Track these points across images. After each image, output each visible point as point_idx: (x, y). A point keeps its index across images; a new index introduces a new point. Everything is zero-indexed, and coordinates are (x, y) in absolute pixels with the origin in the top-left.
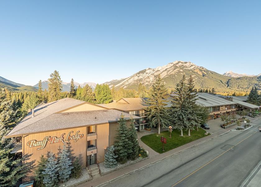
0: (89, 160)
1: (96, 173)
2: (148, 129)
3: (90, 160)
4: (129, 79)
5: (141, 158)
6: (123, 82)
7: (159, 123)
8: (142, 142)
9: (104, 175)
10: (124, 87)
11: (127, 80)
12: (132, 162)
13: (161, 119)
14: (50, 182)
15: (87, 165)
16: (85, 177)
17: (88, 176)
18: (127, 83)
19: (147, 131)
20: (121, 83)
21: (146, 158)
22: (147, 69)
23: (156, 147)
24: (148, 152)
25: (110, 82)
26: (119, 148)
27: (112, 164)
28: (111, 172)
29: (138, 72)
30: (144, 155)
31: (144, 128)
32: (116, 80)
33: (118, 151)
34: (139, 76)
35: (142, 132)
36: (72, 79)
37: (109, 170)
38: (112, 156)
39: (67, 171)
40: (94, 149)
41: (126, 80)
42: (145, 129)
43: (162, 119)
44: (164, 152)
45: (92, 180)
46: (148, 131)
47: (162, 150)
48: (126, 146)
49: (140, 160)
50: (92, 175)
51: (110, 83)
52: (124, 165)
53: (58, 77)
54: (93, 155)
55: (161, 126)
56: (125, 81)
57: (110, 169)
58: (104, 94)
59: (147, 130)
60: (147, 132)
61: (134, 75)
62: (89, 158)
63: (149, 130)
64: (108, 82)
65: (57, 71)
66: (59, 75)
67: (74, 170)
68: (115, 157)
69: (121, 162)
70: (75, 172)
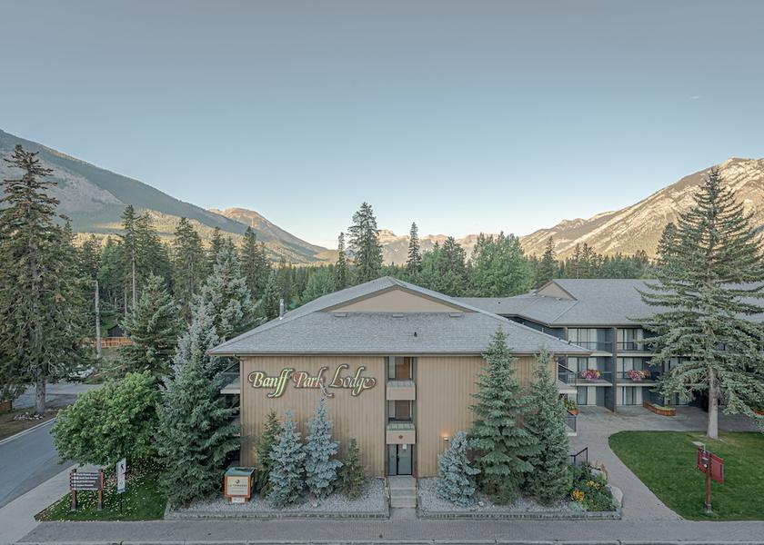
0: (393, 460)
1: (404, 504)
2: (657, 406)
3: (398, 460)
4: (630, 212)
5: (578, 507)
6: (605, 227)
7: (712, 390)
8: (611, 451)
9: (428, 517)
10: (608, 243)
11: (624, 215)
12: (538, 509)
13: (722, 373)
14: (282, 484)
15: (387, 473)
16: (373, 502)
17: (382, 503)
18: (623, 230)
19: (654, 415)
20: (597, 231)
21: (605, 514)
22: (723, 165)
23: (673, 486)
24: (618, 495)
25: (553, 229)
26: (481, 444)
27: (455, 490)
28: (449, 517)
29: (675, 181)
30: (600, 498)
31: (639, 399)
32: (578, 220)
33: (481, 453)
34: (680, 198)
35: (625, 414)
36: (414, 226)
37: (446, 507)
38: (460, 467)
39: (323, 467)
40: (408, 429)
41: (618, 218)
42: (645, 405)
43: (730, 374)
44: (710, 518)
45: (389, 518)
46: (658, 416)
47: (698, 509)
48: (509, 443)
49: (573, 513)
50: (393, 506)
51: (553, 233)
52: (503, 509)
53: (370, 220)
54: (405, 447)
55: (721, 402)
56: (612, 222)
57: (451, 505)
58: (501, 267)
59: (655, 411)
60: (651, 419)
61: (656, 195)
62: (393, 452)
63: (662, 413)
64: (546, 230)
65: (368, 205)
66: (373, 216)
67: (343, 474)
68: (471, 472)
69: (493, 496)
70: (348, 479)
